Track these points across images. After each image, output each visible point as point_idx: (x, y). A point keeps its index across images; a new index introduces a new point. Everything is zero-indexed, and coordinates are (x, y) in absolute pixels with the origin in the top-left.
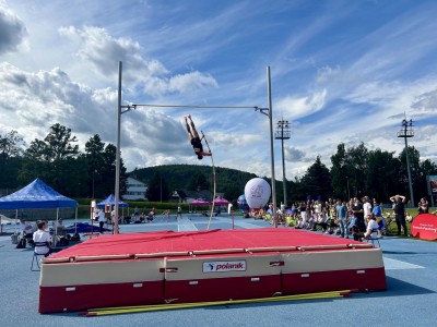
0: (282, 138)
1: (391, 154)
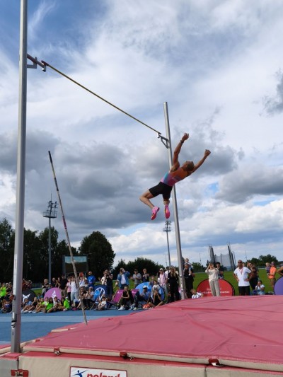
1: (34, 233)
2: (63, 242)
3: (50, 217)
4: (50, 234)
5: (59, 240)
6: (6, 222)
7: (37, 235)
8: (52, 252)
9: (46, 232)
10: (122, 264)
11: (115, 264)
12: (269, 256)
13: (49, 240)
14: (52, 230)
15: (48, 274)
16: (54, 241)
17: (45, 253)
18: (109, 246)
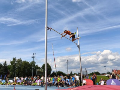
2: (37, 65)
3: (33, 58)
4: (33, 63)
5: (36, 65)
6: (20, 59)
7: (29, 63)
8: (34, 68)
9: (32, 62)
10: (54, 73)
11: (52, 73)
12: (97, 72)
13: (33, 64)
14: (34, 62)
15: (32, 75)
16: (34, 65)
17: (31, 68)
18: (50, 67)
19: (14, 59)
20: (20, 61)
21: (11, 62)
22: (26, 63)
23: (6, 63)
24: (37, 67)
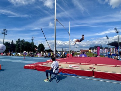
0: (4, 34)
1: (29, 43)
2: (35, 45)
3: (33, 40)
5: (34, 45)
6: (23, 40)
8: (33, 47)
10: (46, 50)
11: (45, 50)
14: (33, 42)
16: (33, 45)
17: (31, 47)
18: (44, 46)
19: (19, 40)
20: (23, 41)
21: (17, 42)
22: (27, 43)
23: (13, 42)
24: (35, 46)
